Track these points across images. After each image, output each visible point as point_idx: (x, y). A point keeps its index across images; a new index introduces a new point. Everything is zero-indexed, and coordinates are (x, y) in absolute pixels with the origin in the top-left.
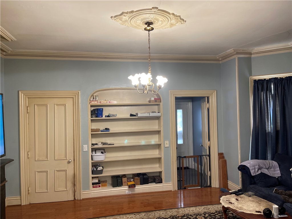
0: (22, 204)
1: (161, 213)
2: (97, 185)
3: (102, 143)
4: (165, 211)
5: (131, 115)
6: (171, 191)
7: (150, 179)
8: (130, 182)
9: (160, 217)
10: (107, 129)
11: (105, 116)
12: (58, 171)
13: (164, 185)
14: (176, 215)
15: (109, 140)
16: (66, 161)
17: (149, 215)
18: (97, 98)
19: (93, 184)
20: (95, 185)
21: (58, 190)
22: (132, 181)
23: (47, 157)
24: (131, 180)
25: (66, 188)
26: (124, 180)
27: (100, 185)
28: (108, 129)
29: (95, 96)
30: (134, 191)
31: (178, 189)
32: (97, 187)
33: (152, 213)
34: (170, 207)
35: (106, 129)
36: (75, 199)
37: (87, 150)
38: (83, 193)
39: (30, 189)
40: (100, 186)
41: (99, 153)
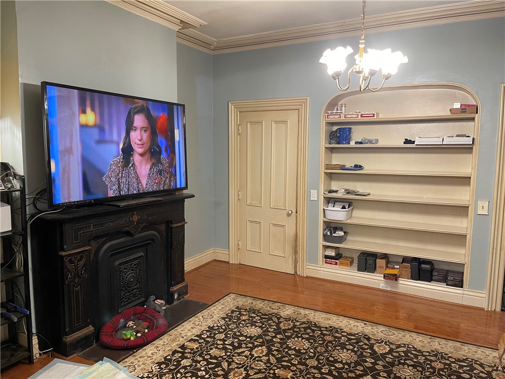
0: (230, 262)
1: (418, 340)
2: (333, 261)
3: (346, 190)
4: (430, 339)
5: (407, 141)
6: (483, 309)
7: (436, 274)
8: (392, 270)
9: (408, 345)
10: (358, 167)
11: (355, 142)
12: (274, 225)
13: (466, 292)
14: (448, 353)
15: (361, 187)
16: (286, 212)
17: (390, 333)
18: (343, 108)
19: (326, 257)
20: (328, 260)
21: (274, 254)
22: (397, 269)
23: (261, 203)
24: (395, 266)
25: (284, 253)
26: (381, 263)
27: (337, 261)
28: (360, 166)
29: (341, 104)
30: (396, 287)
31: (502, 310)
32: (332, 264)
33: (400, 334)
34: (449, 336)
35: (356, 166)
36: (296, 272)
37: (316, 199)
38: (308, 267)
39: (240, 242)
40: (336, 264)
41: (338, 208)
